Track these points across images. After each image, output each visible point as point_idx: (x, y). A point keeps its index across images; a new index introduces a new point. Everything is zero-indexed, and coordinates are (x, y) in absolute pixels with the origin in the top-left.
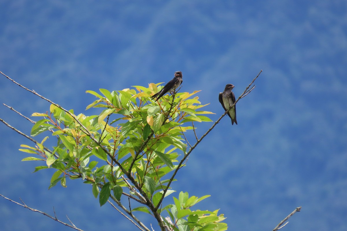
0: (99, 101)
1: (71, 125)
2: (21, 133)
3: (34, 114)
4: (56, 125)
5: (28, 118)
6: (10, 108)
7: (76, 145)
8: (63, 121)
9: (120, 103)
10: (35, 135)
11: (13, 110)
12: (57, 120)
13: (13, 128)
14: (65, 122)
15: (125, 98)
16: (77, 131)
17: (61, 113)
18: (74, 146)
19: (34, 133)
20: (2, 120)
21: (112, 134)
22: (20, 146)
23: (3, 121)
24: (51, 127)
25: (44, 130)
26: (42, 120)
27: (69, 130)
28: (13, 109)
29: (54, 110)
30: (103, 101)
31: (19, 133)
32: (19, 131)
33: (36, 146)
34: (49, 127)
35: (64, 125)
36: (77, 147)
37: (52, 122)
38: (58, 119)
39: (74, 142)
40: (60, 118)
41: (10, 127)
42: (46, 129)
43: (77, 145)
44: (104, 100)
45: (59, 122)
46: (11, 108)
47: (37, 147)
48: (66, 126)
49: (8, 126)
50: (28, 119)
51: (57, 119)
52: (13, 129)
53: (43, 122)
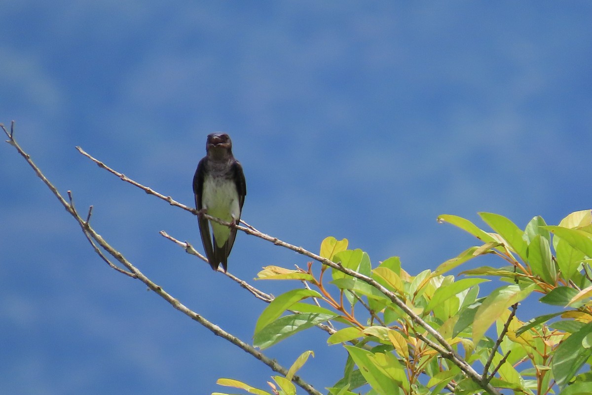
0: (479, 249)
1: (393, 310)
2: (224, 332)
3: (267, 273)
4: (340, 309)
5: (244, 283)
6: (183, 246)
7: (406, 384)
8: (365, 297)
9: (552, 264)
10: (270, 342)
11: (195, 254)
12: (346, 291)
13: (195, 314)
14: (371, 300)
15: (570, 248)
16: (413, 329)
17: (358, 268)
18: (402, 387)
19: (264, 337)
20: (159, 289)
21: (530, 349)
22: (216, 381)
23: (163, 291)
24: (324, 317)
25: (300, 327)
26: (292, 293)
27: (381, 333)
28: (193, 249)
29: (334, 256)
30: (493, 252)
31: (216, 332)
32: (216, 327)
33: (270, 383)
34: (317, 315)
35: (369, 309)
36: (411, 390)
37: (327, 297)
38: (349, 290)
39: (399, 374)
40: (353, 285)
41: (186, 313)
42: (305, 322)
43: (411, 382)
44: (500, 248)
45: (350, 297)
46: (188, 247)
47: (274, 387)
48: (376, 314)
49: (178, 308)
50: (244, 287)
51: (342, 289)
52: (197, 319)
53: (296, 298)
